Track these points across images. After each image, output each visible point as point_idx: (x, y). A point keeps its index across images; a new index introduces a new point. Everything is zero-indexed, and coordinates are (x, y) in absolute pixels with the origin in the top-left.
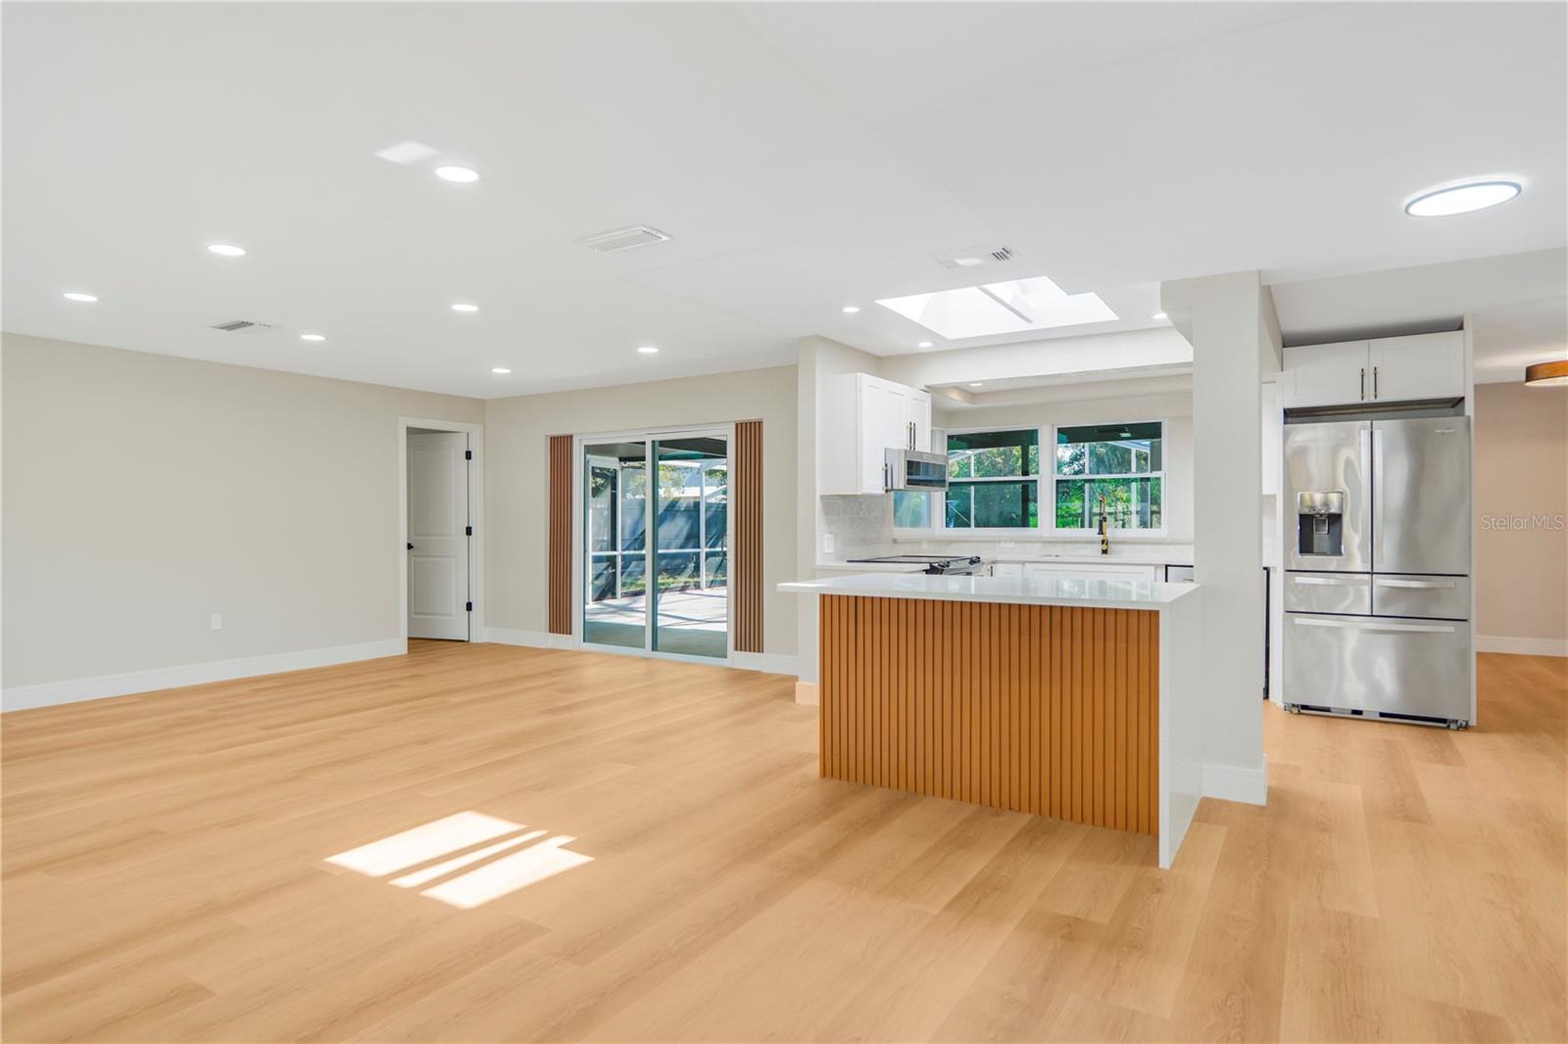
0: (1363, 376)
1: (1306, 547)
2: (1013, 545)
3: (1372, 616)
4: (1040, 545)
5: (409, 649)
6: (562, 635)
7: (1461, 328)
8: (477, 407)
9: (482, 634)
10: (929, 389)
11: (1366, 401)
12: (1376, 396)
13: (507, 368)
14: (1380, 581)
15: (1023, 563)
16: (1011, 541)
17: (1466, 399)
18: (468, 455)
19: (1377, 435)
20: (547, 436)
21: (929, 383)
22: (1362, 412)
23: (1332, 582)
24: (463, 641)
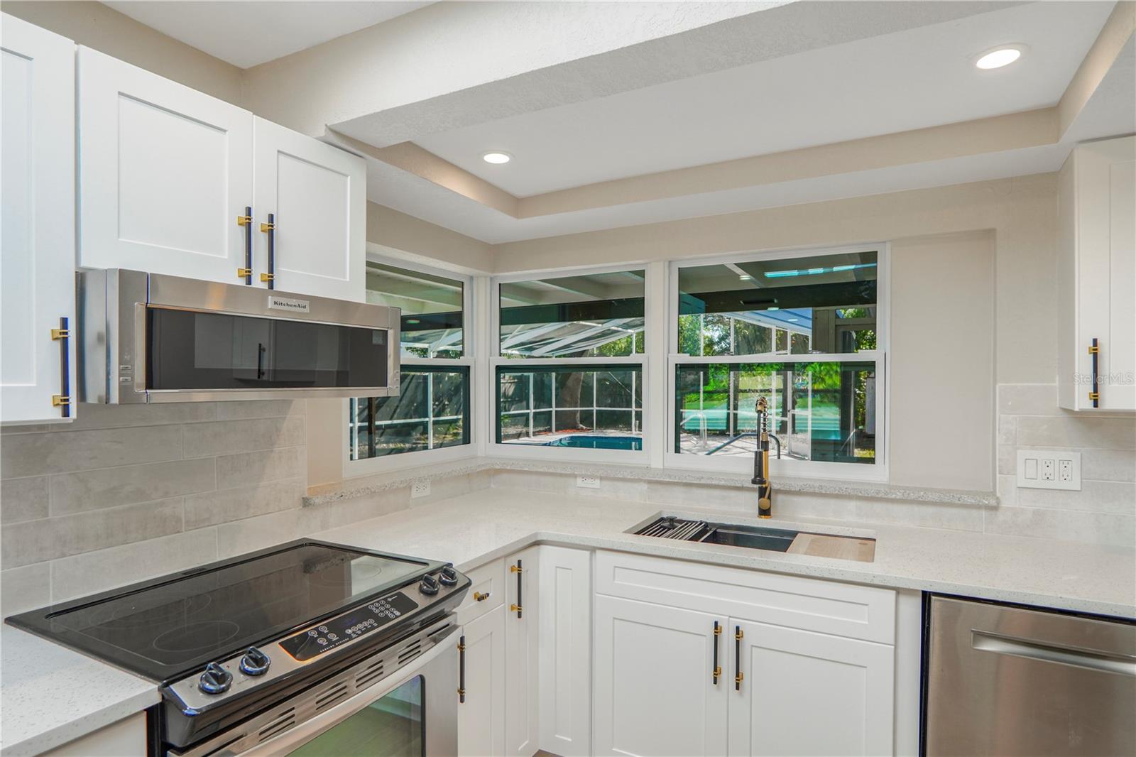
2: (597, 482)
10: (351, 143)
15: (593, 550)
16: (593, 477)
21: (347, 124)
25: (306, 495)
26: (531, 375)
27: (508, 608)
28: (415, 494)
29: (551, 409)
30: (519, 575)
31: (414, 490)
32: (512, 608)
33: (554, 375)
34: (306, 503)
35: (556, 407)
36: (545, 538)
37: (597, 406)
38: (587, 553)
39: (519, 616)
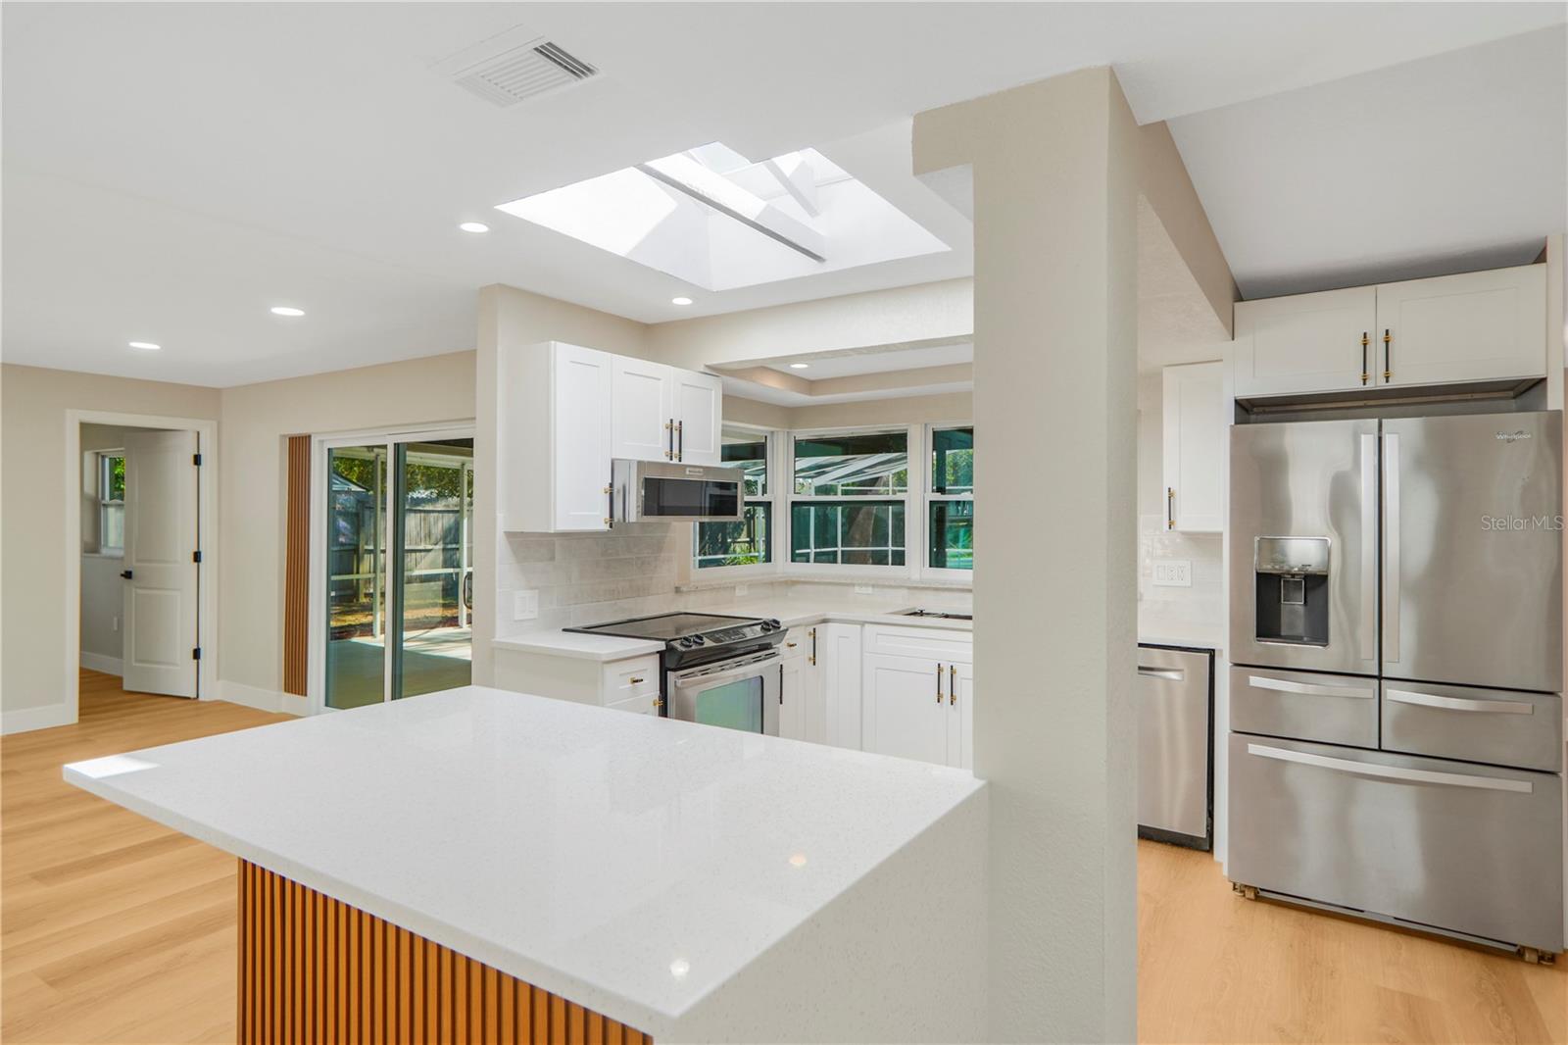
0: (1365, 345)
1: (1268, 626)
2: (870, 590)
3: (1380, 750)
4: (905, 592)
5: (80, 715)
6: (297, 696)
7: (1541, 257)
8: (207, 399)
9: (213, 690)
10: (716, 371)
11: (1370, 386)
12: (1387, 378)
13: (155, 343)
14: (1395, 694)
15: (863, 623)
16: (866, 585)
17: (1548, 380)
18: (197, 460)
19: (1390, 442)
20: (284, 436)
21: (715, 361)
22: (1366, 406)
23: (1310, 689)
24: (189, 698)
25: (677, 585)
26: (812, 509)
27: (807, 660)
28: (738, 593)
29: (835, 549)
30: (814, 637)
31: (737, 591)
32: (810, 659)
33: (840, 509)
34: (678, 590)
35: (842, 546)
36: (830, 617)
37: (893, 546)
38: (859, 627)
39: (814, 664)
